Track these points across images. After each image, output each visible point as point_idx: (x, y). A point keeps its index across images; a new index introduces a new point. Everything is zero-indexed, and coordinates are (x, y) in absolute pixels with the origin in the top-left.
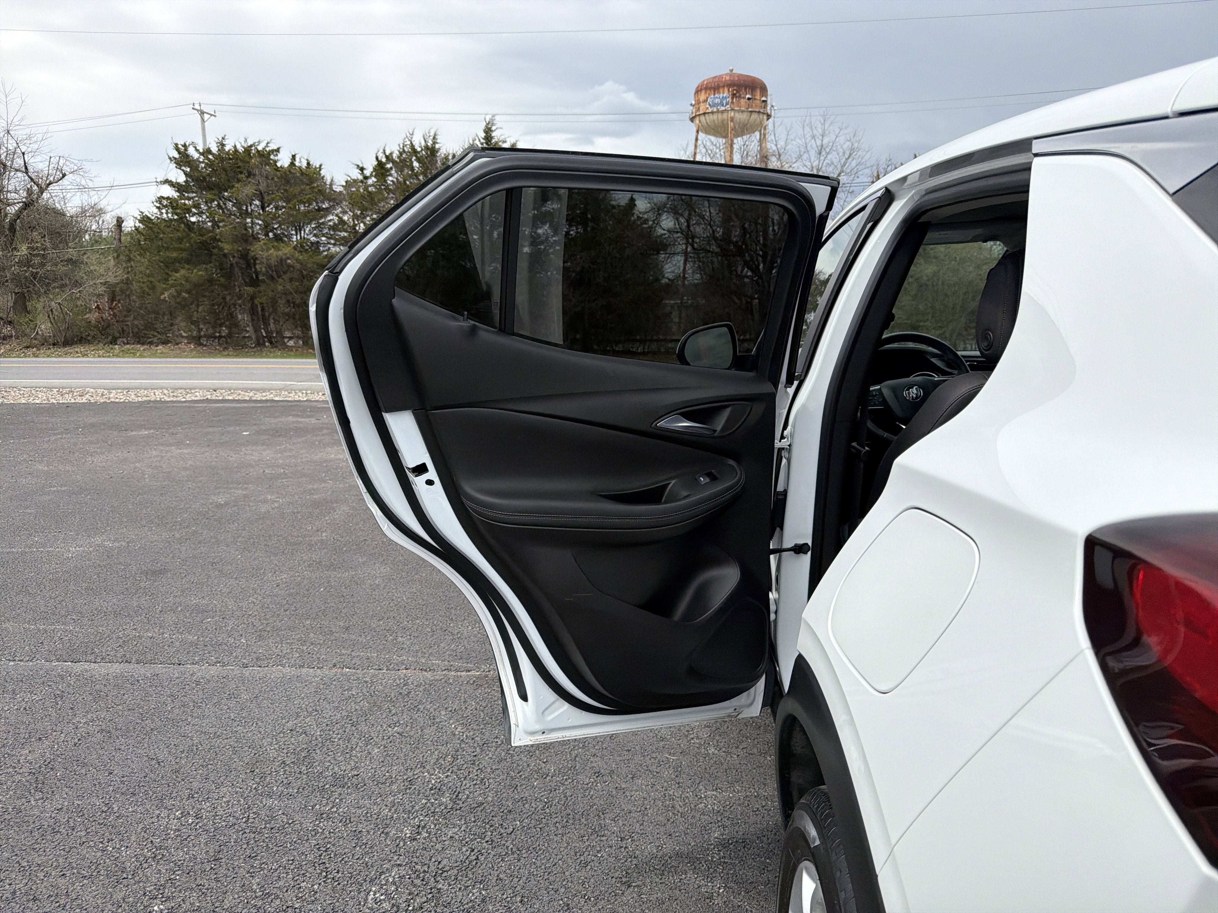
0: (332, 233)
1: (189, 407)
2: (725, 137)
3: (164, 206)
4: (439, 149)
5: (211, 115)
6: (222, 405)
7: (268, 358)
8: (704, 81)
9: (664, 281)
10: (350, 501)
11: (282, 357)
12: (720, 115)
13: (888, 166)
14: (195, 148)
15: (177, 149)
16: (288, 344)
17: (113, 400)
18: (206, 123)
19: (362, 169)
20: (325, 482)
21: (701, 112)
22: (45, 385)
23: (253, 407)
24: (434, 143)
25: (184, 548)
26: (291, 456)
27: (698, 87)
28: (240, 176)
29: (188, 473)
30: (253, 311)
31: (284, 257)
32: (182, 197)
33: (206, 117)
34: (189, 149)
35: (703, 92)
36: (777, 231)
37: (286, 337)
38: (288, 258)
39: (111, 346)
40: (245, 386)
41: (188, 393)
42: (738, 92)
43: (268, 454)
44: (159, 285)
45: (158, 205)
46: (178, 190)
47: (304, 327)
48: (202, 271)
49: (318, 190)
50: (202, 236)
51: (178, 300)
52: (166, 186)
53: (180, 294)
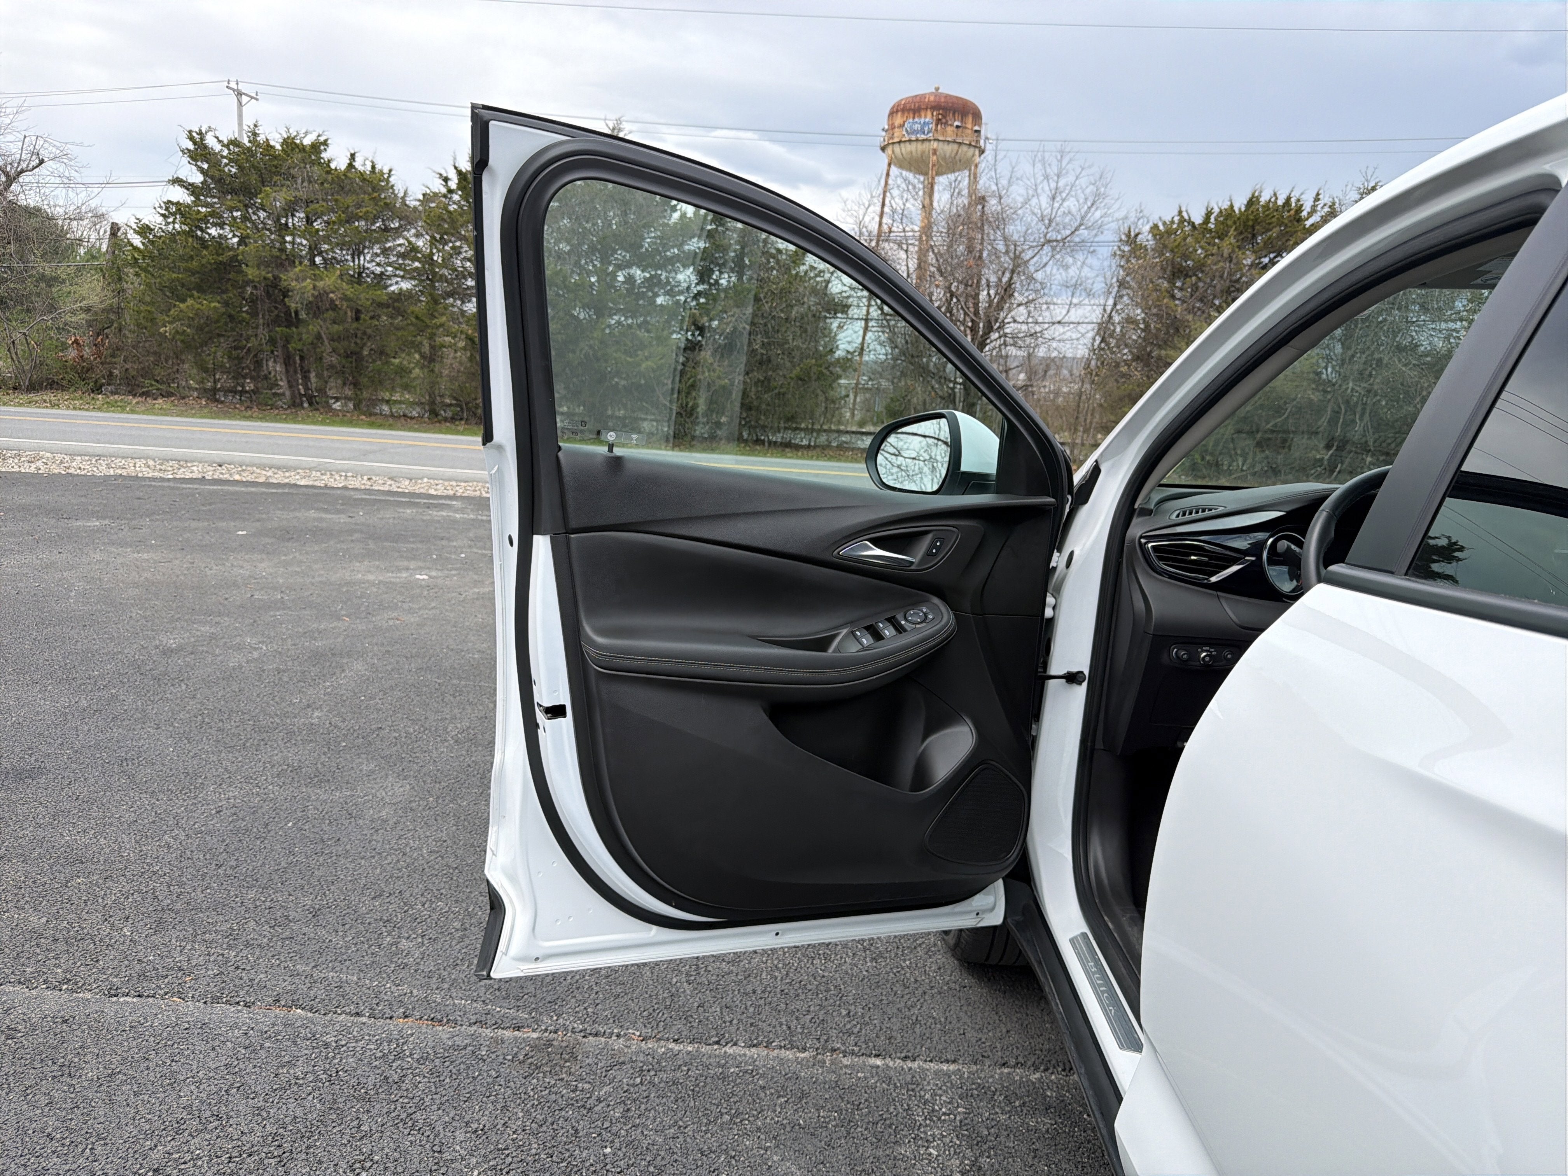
0: (401, 261)
1: (173, 488)
2: (925, 174)
3: (171, 213)
5: (252, 98)
6: (219, 487)
7: (303, 423)
8: (901, 100)
9: (839, 354)
10: (370, 655)
11: (323, 423)
12: (919, 144)
13: (1139, 219)
14: (216, 136)
15: (191, 138)
16: (334, 406)
17: (72, 471)
18: (244, 108)
19: (446, 180)
20: (339, 619)
21: (896, 140)
25: (86, 728)
26: (297, 573)
27: (893, 108)
28: (275, 179)
29: (135, 593)
30: (288, 361)
31: (325, 290)
32: (197, 202)
33: (245, 99)
34: (207, 137)
35: (900, 114)
36: (993, 296)
37: (332, 398)
38: (331, 292)
39: (92, 395)
41: (183, 467)
42: (944, 117)
43: (265, 567)
44: (160, 317)
45: (163, 212)
46: (193, 193)
47: (356, 385)
48: (219, 302)
49: (386, 204)
50: (218, 255)
51: (183, 337)
52: (177, 187)
53: (185, 330)
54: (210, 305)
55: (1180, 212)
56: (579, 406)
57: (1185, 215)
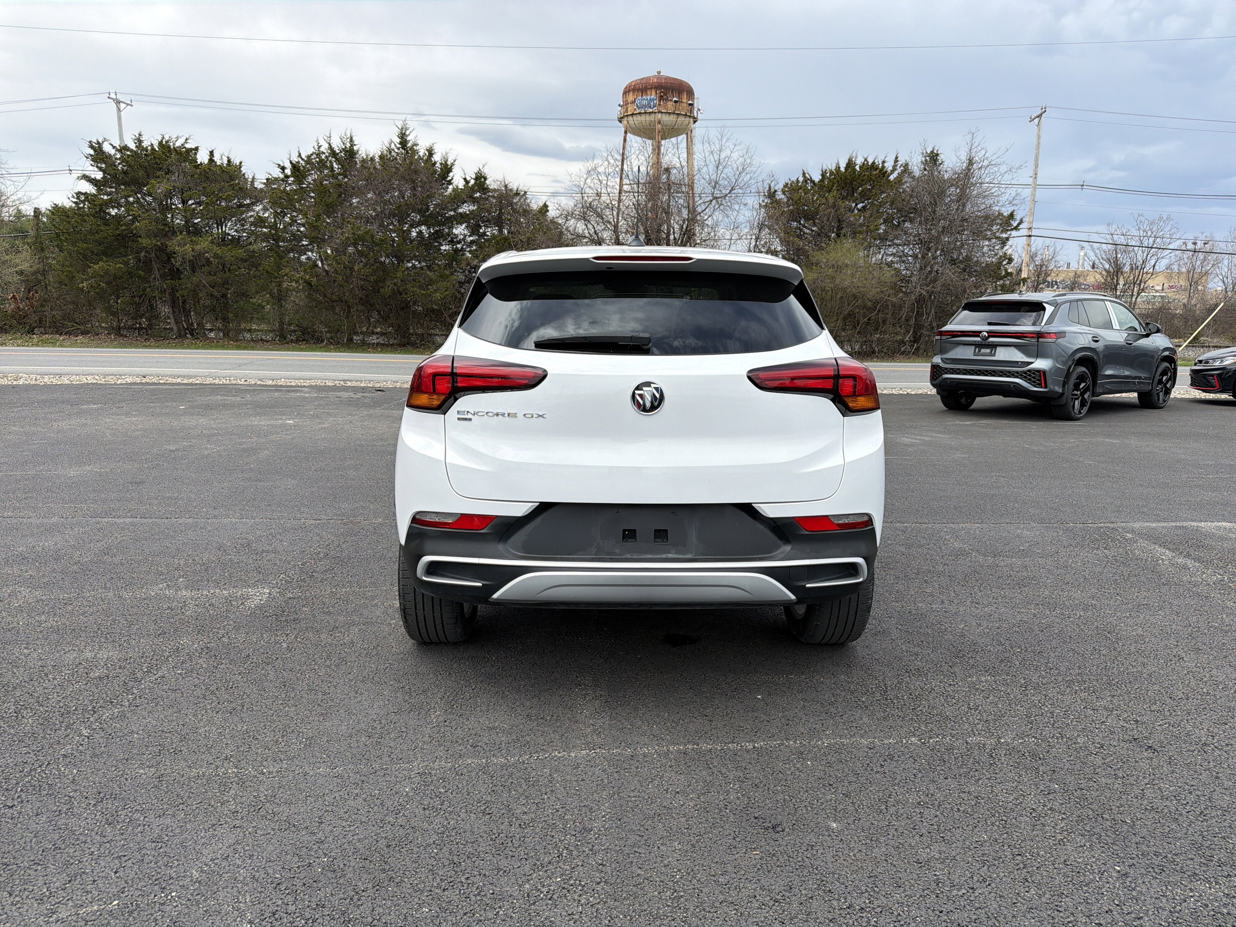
0: (252, 228)
2: (653, 139)
3: (81, 201)
4: (357, 151)
5: (128, 105)
7: (190, 349)
8: (632, 82)
11: (203, 347)
12: (647, 116)
14: (111, 144)
15: (92, 147)
16: (210, 336)
18: (122, 112)
19: (283, 169)
21: (630, 113)
23: (184, 389)
24: (352, 145)
26: (221, 422)
27: (626, 88)
28: (159, 173)
29: (140, 432)
30: (174, 304)
31: (202, 251)
32: (99, 190)
33: (122, 106)
34: (104, 145)
35: (631, 93)
37: (207, 329)
38: (206, 252)
39: (29, 335)
40: (172, 373)
41: (119, 378)
42: (665, 94)
44: (79, 276)
45: (75, 200)
46: (96, 185)
47: (225, 319)
48: (121, 263)
49: (240, 188)
50: (117, 229)
51: (97, 290)
52: (83, 182)
53: (100, 285)
54: (115, 266)
55: (804, 174)
56: (389, 327)
57: (807, 175)
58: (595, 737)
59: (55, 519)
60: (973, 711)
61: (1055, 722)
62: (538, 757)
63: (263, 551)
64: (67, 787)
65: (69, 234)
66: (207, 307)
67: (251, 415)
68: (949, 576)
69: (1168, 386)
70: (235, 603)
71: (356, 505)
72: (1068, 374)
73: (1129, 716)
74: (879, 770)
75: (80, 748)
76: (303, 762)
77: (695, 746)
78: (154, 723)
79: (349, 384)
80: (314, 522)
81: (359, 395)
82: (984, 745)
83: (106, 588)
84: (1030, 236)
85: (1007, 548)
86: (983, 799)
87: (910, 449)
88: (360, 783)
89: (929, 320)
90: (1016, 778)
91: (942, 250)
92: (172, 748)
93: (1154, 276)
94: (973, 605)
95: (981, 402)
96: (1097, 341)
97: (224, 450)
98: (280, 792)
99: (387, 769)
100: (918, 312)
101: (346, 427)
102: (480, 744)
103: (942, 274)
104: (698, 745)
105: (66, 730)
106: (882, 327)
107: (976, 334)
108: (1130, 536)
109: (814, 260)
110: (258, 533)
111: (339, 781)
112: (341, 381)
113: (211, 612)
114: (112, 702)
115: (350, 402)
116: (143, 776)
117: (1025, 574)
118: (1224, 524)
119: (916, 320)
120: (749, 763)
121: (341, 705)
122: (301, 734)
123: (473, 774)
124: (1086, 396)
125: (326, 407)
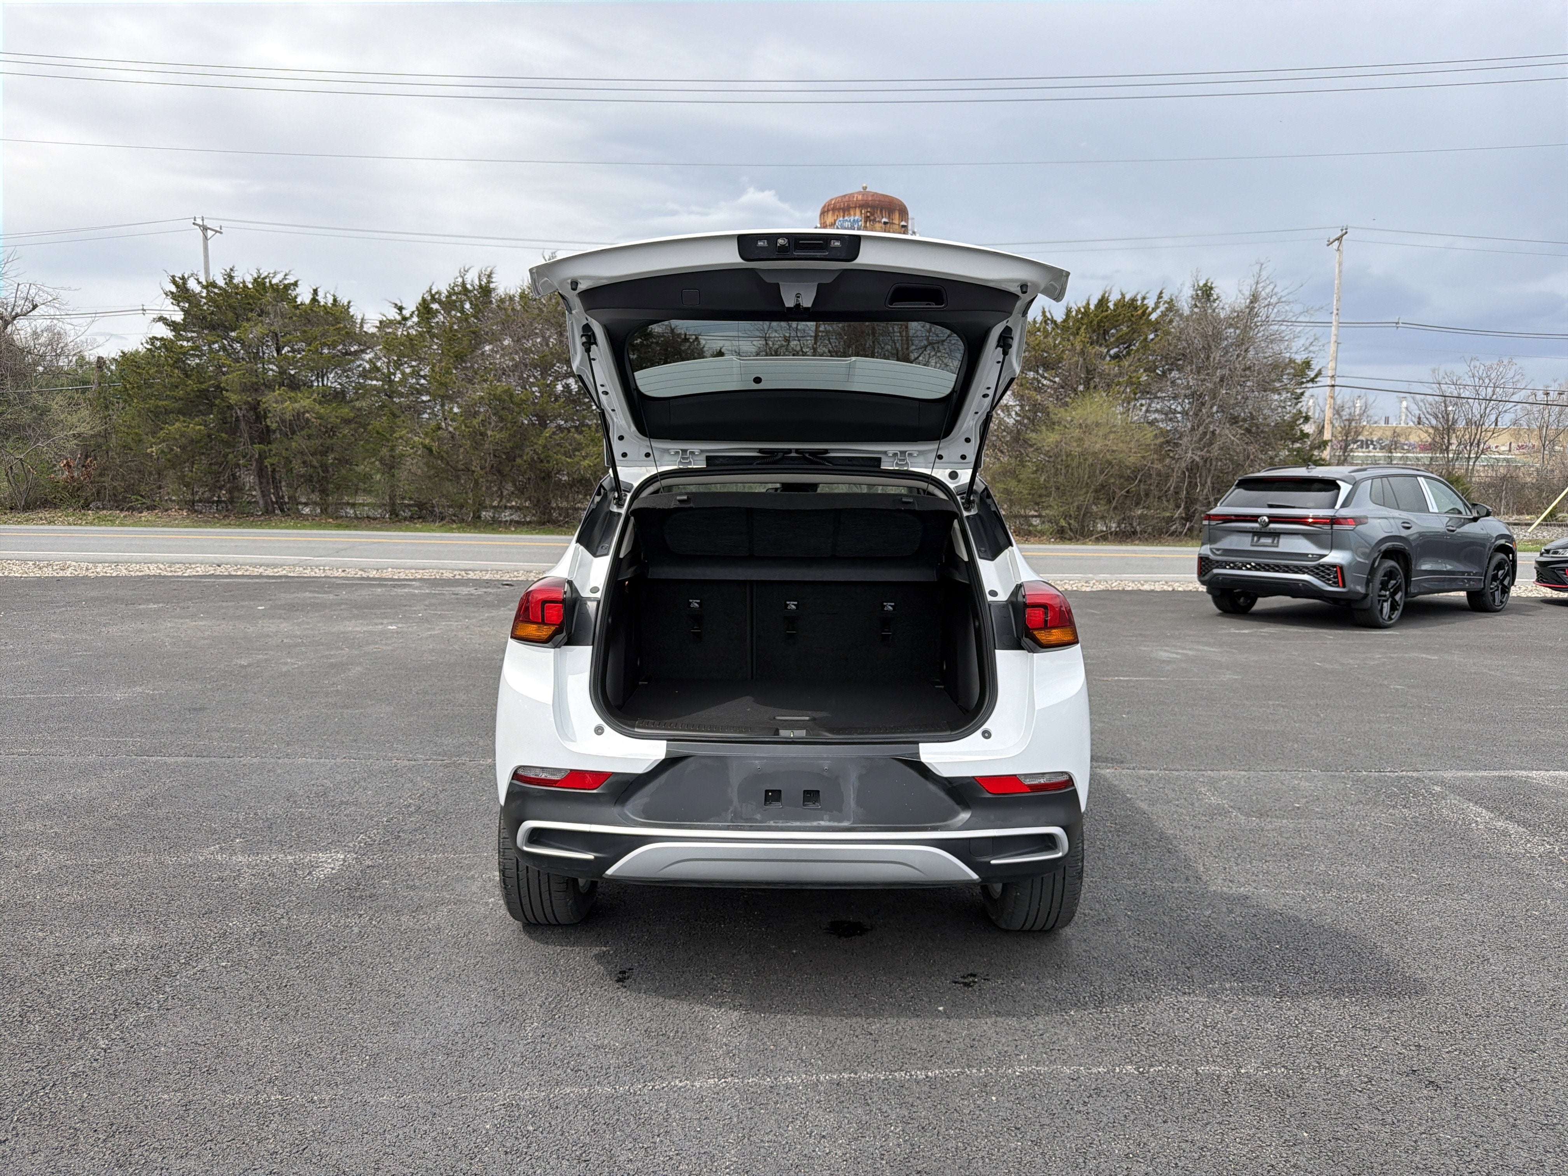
3: (156, 348)
4: (494, 289)
5: (216, 231)
7: (278, 528)
8: (832, 200)
10: (365, 664)
11: (295, 527)
14: (197, 280)
15: (174, 282)
16: (303, 512)
17: (100, 574)
18: (209, 245)
19: (400, 309)
22: (18, 557)
23: (266, 583)
24: (489, 282)
26: (308, 629)
27: (826, 205)
28: (250, 315)
29: (206, 641)
30: (261, 472)
31: (302, 410)
32: (178, 336)
33: (210, 234)
34: (189, 282)
35: (830, 213)
37: (301, 503)
38: (308, 412)
39: (83, 512)
40: (254, 561)
41: (188, 567)
42: (872, 214)
43: (285, 626)
44: (148, 439)
45: (150, 346)
46: (174, 330)
47: (324, 492)
48: (200, 424)
49: (347, 333)
50: (201, 383)
51: (169, 456)
52: (160, 324)
53: (172, 450)
54: (195, 427)
55: (1044, 313)
56: (526, 501)
57: (1048, 315)
58: (728, 1061)
59: (93, 758)
60: (1209, 1030)
61: (1313, 1046)
62: (653, 1087)
63: (342, 803)
64: (74, 1116)
65: (139, 388)
66: (302, 476)
67: (345, 618)
68: (1200, 844)
69: (1506, 583)
70: (301, 873)
71: (462, 740)
72: (1372, 571)
73: (1409, 1039)
74: (1081, 1109)
75: (95, 1064)
76: (364, 1087)
77: (852, 1075)
78: (187, 1032)
79: (471, 575)
80: (407, 763)
81: (481, 591)
82: (1218, 1077)
83: (145, 851)
84: (1333, 386)
85: (1278, 806)
86: (1209, 1150)
87: (1168, 668)
88: (430, 1117)
89: (1205, 493)
90: (1255, 1123)
91: (1219, 406)
92: (206, 1066)
93: (1495, 435)
94: (1226, 884)
95: (1263, 603)
96: (1408, 528)
97: (308, 665)
98: (331, 1128)
99: (465, 1098)
100: (1190, 482)
101: (461, 634)
102: (583, 1068)
103: (1220, 435)
104: (856, 1074)
105: (79, 1040)
106: (1145, 502)
107: (1254, 518)
108: (1438, 789)
109: (1055, 418)
110: (339, 777)
111: (406, 1113)
112: (462, 570)
113: (271, 884)
114: (138, 1004)
115: (470, 601)
116: (168, 1103)
117: (1297, 842)
118: (1562, 773)
119: (1188, 493)
120: (918, 1098)
121: (417, 1012)
122: (365, 1050)
123: (571, 1107)
124: (1398, 597)
125: (439, 608)
